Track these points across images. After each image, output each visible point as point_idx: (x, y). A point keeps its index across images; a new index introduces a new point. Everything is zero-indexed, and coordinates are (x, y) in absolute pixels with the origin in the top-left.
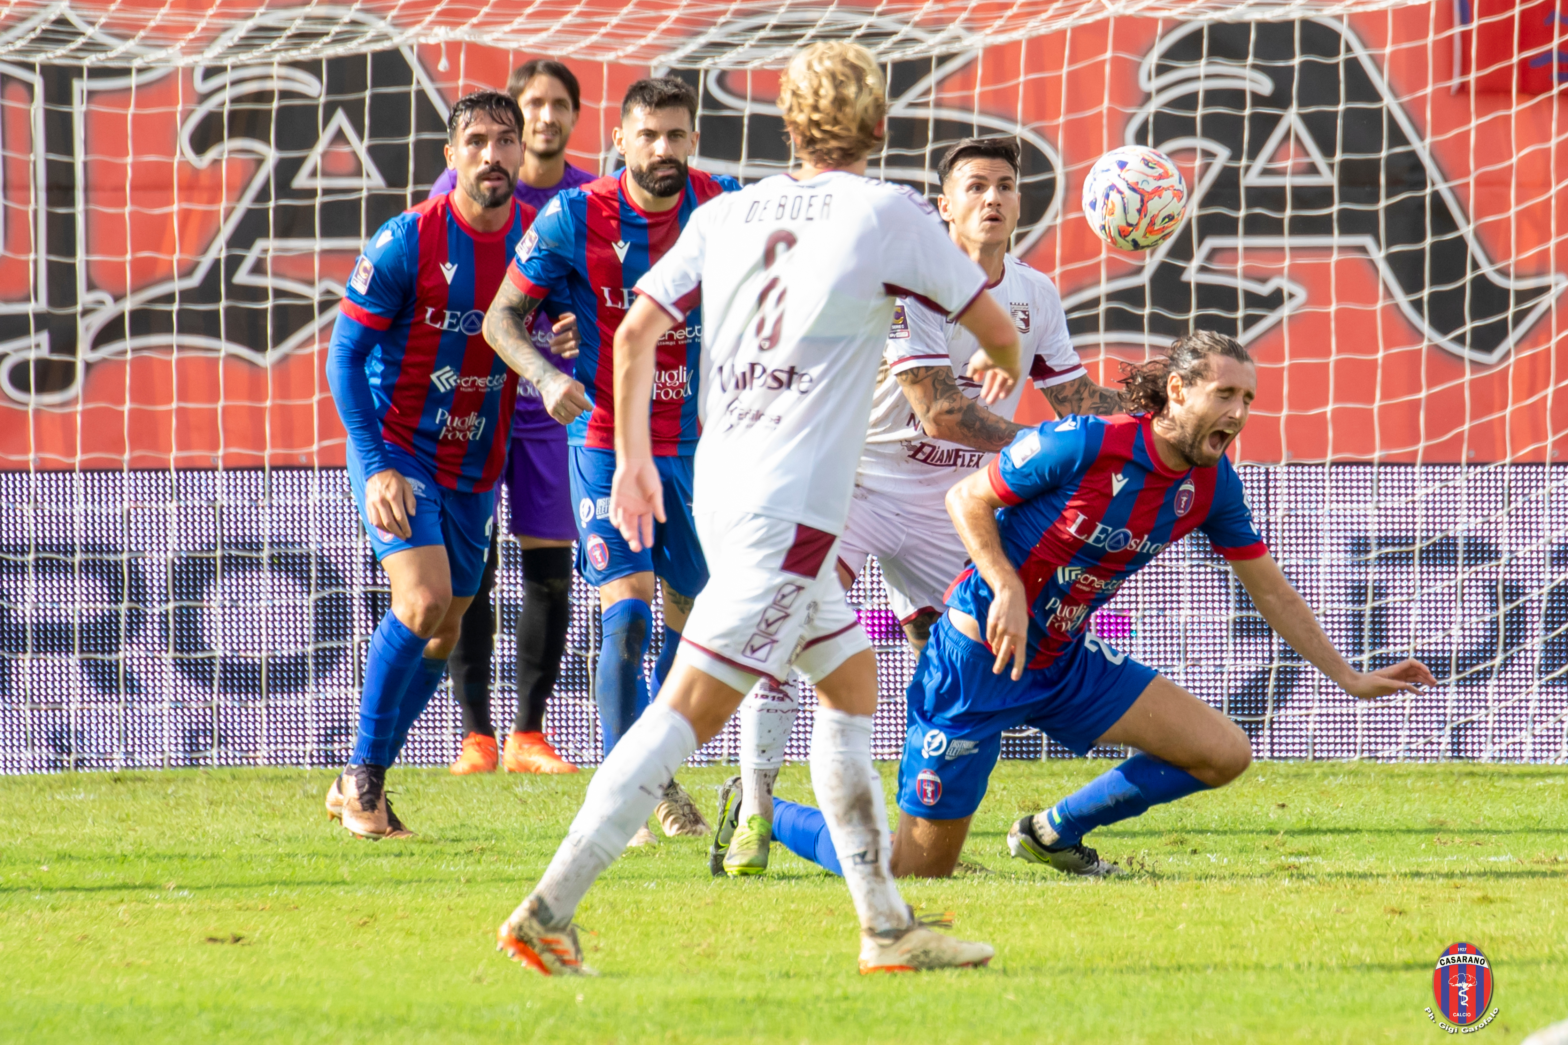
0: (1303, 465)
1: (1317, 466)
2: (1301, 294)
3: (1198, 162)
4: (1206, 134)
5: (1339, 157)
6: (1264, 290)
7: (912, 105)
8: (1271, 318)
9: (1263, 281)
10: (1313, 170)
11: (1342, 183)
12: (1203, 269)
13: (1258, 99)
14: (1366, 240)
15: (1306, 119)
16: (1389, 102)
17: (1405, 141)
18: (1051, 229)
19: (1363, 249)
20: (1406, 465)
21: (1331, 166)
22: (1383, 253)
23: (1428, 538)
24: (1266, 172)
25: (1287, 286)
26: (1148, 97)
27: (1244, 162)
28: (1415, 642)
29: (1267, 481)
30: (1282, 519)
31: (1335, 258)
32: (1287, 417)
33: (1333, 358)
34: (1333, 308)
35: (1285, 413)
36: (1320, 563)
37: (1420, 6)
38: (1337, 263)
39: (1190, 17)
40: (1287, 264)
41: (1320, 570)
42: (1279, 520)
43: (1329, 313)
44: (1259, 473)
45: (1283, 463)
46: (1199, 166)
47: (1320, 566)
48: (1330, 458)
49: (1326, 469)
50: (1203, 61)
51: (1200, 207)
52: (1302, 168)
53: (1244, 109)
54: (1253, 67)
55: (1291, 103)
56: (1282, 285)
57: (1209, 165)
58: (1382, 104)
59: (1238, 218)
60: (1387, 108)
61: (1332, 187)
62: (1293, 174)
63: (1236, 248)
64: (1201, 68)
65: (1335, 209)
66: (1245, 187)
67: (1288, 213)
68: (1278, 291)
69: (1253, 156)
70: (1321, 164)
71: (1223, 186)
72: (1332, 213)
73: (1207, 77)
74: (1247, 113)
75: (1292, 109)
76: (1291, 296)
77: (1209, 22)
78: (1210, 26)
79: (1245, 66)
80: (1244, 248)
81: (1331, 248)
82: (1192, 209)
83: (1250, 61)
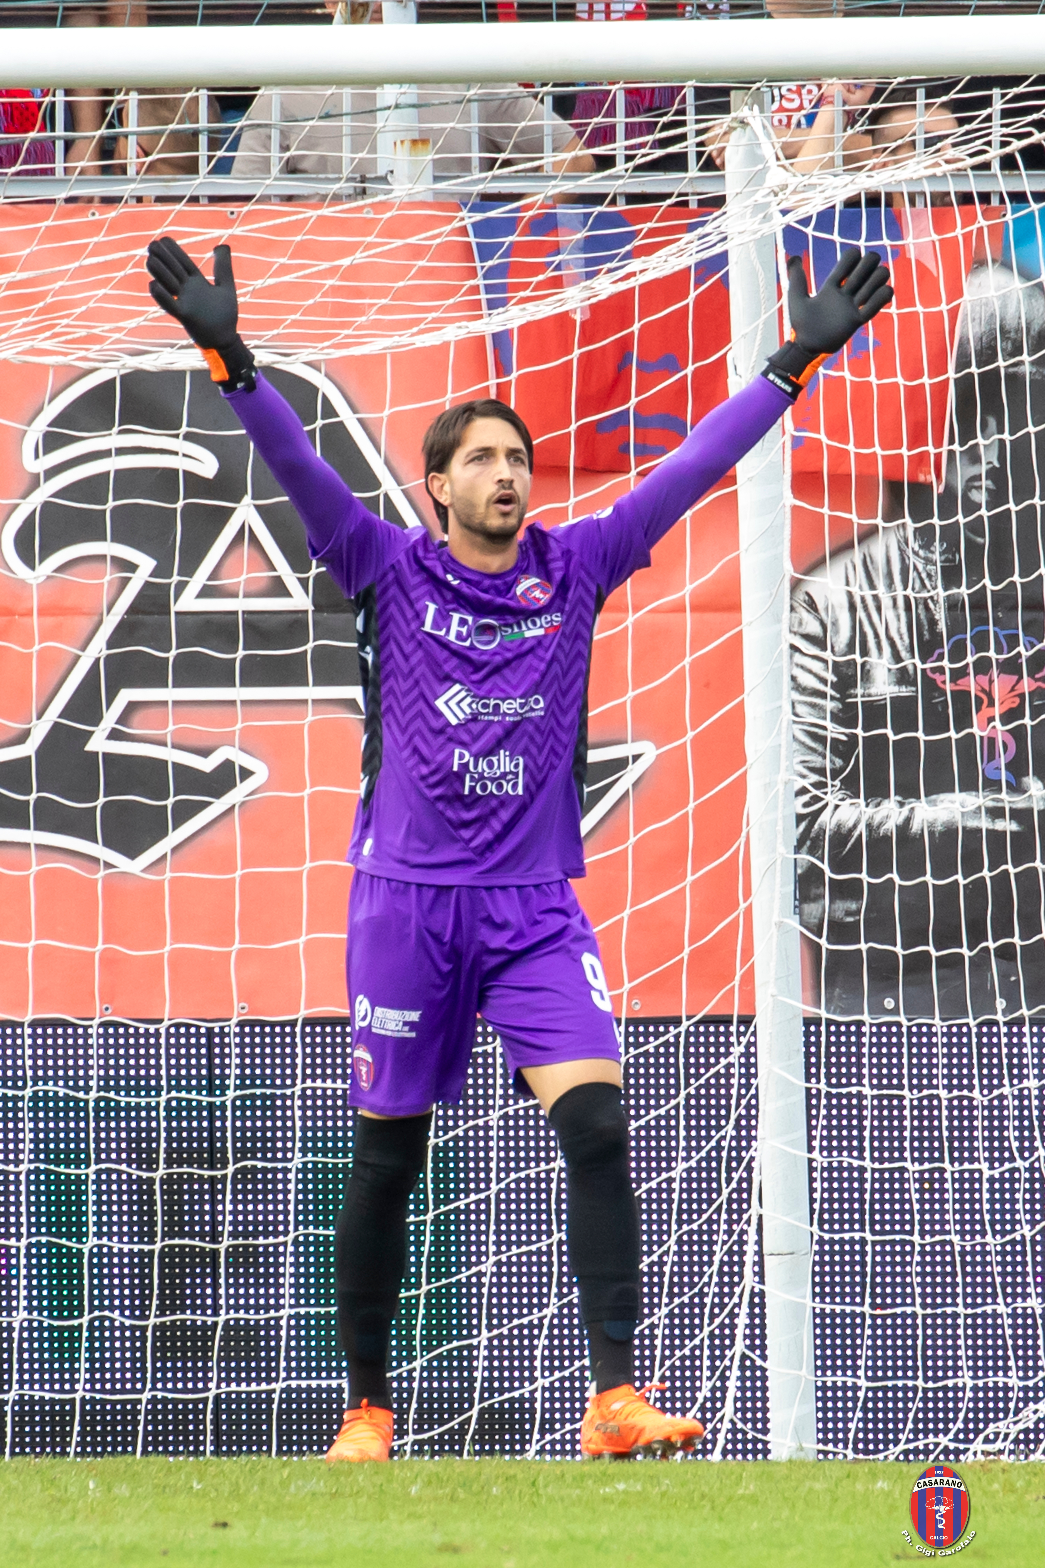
0: (263, 1024)
1: (283, 1025)
2: (261, 772)
3: (110, 576)
4: (118, 537)
5: (313, 571)
6: (207, 765)
8: (218, 806)
9: (205, 753)
10: (278, 588)
11: (318, 607)
12: (115, 735)
13: (196, 484)
14: (354, 692)
15: (265, 513)
16: (388, 486)
19: (352, 705)
21: (304, 583)
24: (206, 592)
25: (242, 759)
26: (35, 482)
27: (175, 578)
28: (429, 1282)
29: (210, 1046)
30: (233, 1102)
31: (310, 718)
32: (240, 952)
33: (308, 865)
34: (308, 791)
35: (237, 946)
36: (289, 1165)
37: (433, 347)
38: (312, 725)
39: (97, 365)
40: (239, 726)
41: (291, 1176)
42: (228, 1103)
43: (302, 798)
44: (198, 1035)
45: (235, 1020)
46: (110, 583)
47: (290, 1170)
48: (303, 1013)
49: (298, 1029)
50: (116, 429)
51: (110, 644)
52: (263, 585)
53: (176, 501)
54: (188, 437)
55: (245, 492)
56: (232, 758)
57: (125, 581)
58: (380, 492)
59: (167, 659)
60: (386, 496)
61: (306, 612)
62: (247, 595)
63: (165, 703)
64: (113, 439)
65: (310, 646)
66: (177, 613)
67: (241, 653)
68: (228, 765)
69: (189, 569)
70: (291, 580)
71: (145, 613)
72: (306, 652)
73: (121, 451)
74: (180, 505)
75: (247, 499)
76: (246, 773)
77: (123, 372)
78: (123, 377)
79: (177, 436)
80: (176, 703)
81: (305, 702)
82: (98, 648)
83: (184, 429)
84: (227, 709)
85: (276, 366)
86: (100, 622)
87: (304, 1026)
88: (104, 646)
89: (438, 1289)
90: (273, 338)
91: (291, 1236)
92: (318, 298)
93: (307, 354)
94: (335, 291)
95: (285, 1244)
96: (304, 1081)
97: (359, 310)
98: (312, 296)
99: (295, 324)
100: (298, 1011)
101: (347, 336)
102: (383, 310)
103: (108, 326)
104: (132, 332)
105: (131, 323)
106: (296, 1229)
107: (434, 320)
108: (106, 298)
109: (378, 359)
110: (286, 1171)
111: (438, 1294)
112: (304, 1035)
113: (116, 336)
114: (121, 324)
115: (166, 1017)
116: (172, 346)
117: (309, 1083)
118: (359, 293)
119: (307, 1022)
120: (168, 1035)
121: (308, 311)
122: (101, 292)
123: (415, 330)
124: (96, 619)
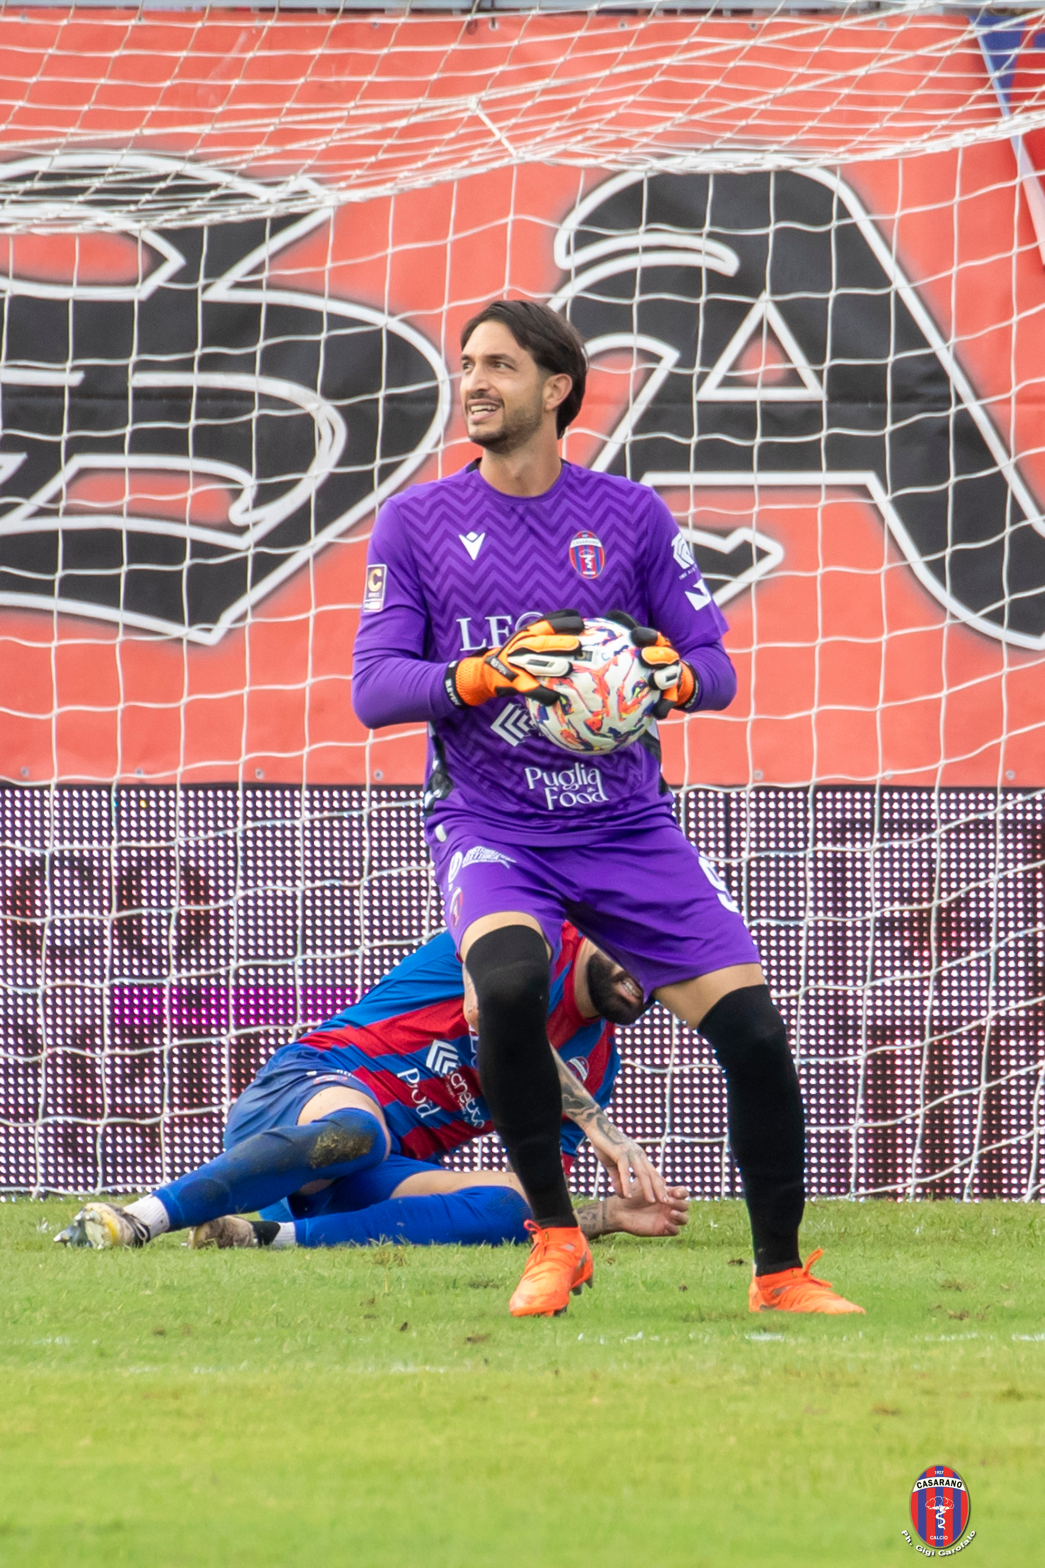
0: (777, 790)
1: (796, 791)
2: (777, 552)
3: (635, 367)
4: (644, 330)
5: (828, 363)
6: (726, 545)
7: (238, 285)
8: (735, 585)
9: (724, 533)
10: (794, 379)
11: (833, 396)
13: (718, 281)
14: (869, 479)
15: (783, 308)
16: (899, 284)
17: (919, 340)
18: (429, 457)
19: (863, 490)
20: (920, 790)
21: (819, 374)
22: (890, 497)
23: (949, 890)
24: (727, 382)
25: (759, 541)
26: (566, 278)
27: (698, 369)
28: (932, 1035)
29: (728, 810)
30: (749, 863)
31: (823, 502)
32: (756, 723)
33: (820, 640)
34: (820, 571)
35: (752, 716)
36: (801, 924)
37: (942, 154)
38: (826, 509)
39: (625, 167)
40: (756, 509)
41: (802, 933)
42: (744, 865)
43: (815, 578)
44: (716, 800)
45: (750, 786)
46: (637, 373)
47: (801, 928)
48: (815, 780)
49: (810, 796)
50: (643, 228)
51: (637, 430)
52: (779, 376)
53: (698, 294)
54: (712, 236)
55: (763, 287)
56: (750, 539)
57: (650, 372)
58: (891, 290)
59: (689, 446)
60: (897, 295)
61: (820, 403)
62: (765, 385)
63: (687, 488)
64: (639, 238)
65: (823, 434)
66: (700, 403)
67: (759, 440)
68: (745, 547)
69: (710, 360)
70: (806, 371)
71: (669, 401)
72: (819, 440)
73: (648, 249)
74: (702, 300)
75: (766, 295)
76: (762, 554)
77: (650, 174)
78: (651, 180)
79: (701, 235)
80: (698, 488)
81: (817, 487)
82: (624, 434)
83: (707, 228)
84: (745, 494)
85: (795, 170)
86: (626, 410)
87: (815, 793)
88: (630, 432)
89: (941, 1041)
90: (793, 143)
91: (802, 990)
92: (835, 106)
93: (827, 158)
94: (850, 99)
95: (796, 998)
96: (815, 844)
97: (873, 118)
98: (829, 103)
99: (812, 130)
100: (809, 777)
101: (861, 142)
102: (896, 117)
103: (635, 131)
104: (659, 137)
105: (659, 128)
106: (807, 984)
107: (944, 128)
108: (635, 104)
109: (890, 164)
110: (798, 928)
111: (941, 1047)
112: (816, 801)
113: (645, 140)
114: (648, 129)
115: (685, 782)
116: (697, 150)
117: (820, 845)
118: (872, 101)
119: (819, 788)
120: (688, 800)
121: (826, 118)
122: (630, 98)
123: (925, 136)
124: (622, 407)
